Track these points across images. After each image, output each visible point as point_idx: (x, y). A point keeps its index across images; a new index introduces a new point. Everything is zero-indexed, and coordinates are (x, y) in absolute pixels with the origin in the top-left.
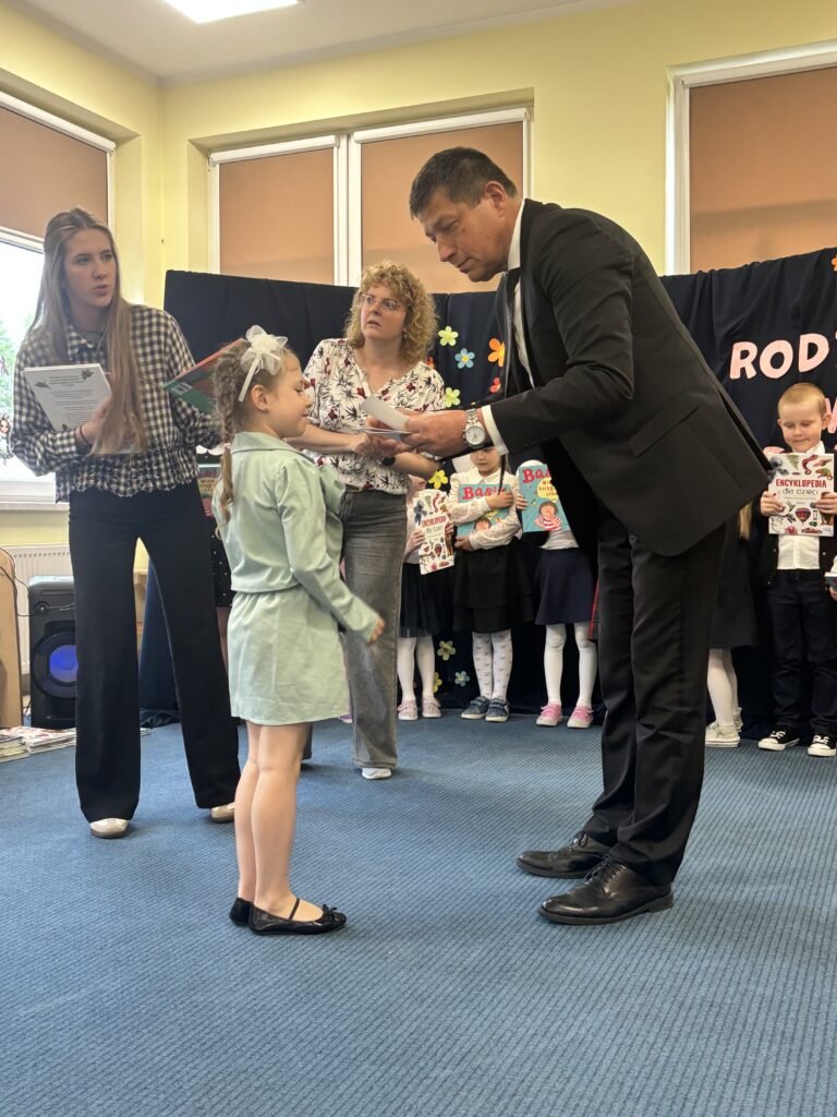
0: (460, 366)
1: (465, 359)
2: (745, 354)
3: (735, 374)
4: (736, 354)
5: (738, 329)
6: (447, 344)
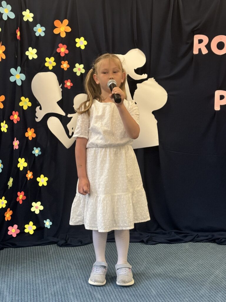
0: (37, 34)
1: (40, 31)
2: (200, 41)
3: (196, 52)
4: (196, 41)
5: (198, 28)
6: (28, 20)
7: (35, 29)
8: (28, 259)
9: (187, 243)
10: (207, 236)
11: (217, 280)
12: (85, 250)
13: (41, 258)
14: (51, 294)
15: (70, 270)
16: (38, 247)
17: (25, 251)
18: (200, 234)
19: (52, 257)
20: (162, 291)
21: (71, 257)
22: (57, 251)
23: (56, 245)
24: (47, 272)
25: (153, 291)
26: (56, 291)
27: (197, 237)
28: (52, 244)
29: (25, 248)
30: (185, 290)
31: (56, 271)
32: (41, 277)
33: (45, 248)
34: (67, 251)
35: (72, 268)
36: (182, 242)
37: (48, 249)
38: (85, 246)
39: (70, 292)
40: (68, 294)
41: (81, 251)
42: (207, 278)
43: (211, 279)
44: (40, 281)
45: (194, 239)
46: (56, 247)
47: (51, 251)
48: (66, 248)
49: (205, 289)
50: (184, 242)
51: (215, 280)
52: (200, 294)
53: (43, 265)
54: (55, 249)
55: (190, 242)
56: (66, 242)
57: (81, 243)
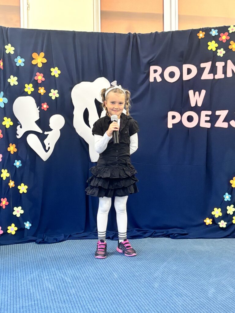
0: (18, 65)
1: (20, 61)
2: (155, 71)
3: (152, 80)
4: (151, 71)
5: (153, 60)
6: (10, 52)
7: (16, 60)
8: (10, 253)
9: (146, 238)
10: (163, 232)
11: (169, 265)
12: (59, 246)
13: (21, 253)
14: (29, 280)
15: (46, 261)
16: (19, 244)
17: (7, 248)
18: (157, 231)
19: (30, 252)
20: (123, 275)
21: (47, 252)
22: (36, 247)
23: (35, 243)
24: (26, 264)
25: (116, 275)
26: (32, 278)
27: (155, 234)
28: (31, 242)
29: (7, 246)
30: (142, 274)
31: (33, 262)
32: (20, 268)
33: (25, 246)
34: (44, 247)
35: (48, 260)
36: (142, 237)
37: (27, 246)
38: (60, 243)
39: (45, 278)
40: (43, 279)
41: (56, 247)
42: (161, 264)
43: (164, 265)
44: (19, 270)
45: (153, 235)
46: (35, 244)
47: (30, 248)
48: (43, 245)
49: (158, 272)
50: (143, 237)
51: (167, 265)
52: (154, 276)
53: (23, 258)
54: (33, 246)
55: (149, 238)
56: (44, 240)
57: (56, 241)
